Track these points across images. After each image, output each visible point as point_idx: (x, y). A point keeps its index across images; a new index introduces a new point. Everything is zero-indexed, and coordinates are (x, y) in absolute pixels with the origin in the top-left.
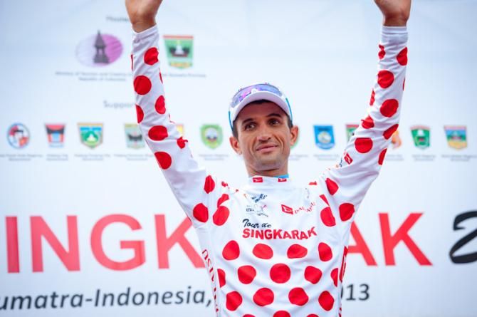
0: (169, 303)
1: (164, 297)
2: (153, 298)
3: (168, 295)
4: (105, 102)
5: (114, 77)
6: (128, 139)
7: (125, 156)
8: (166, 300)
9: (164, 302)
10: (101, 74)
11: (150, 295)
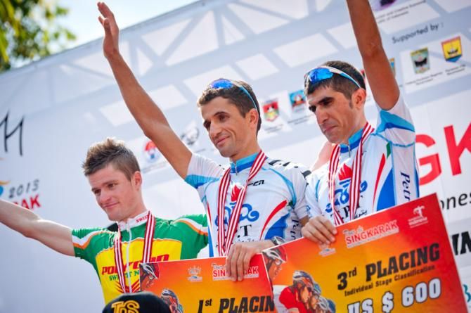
0: (465, 204)
1: (460, 200)
2: (452, 202)
3: (463, 197)
4: (393, 39)
5: (398, 13)
6: (415, 65)
7: (414, 82)
8: (463, 202)
9: (461, 204)
10: (388, 14)
11: (448, 201)
